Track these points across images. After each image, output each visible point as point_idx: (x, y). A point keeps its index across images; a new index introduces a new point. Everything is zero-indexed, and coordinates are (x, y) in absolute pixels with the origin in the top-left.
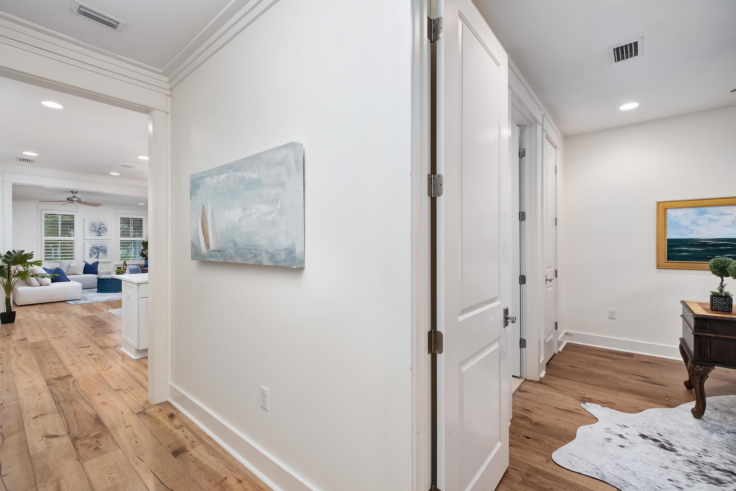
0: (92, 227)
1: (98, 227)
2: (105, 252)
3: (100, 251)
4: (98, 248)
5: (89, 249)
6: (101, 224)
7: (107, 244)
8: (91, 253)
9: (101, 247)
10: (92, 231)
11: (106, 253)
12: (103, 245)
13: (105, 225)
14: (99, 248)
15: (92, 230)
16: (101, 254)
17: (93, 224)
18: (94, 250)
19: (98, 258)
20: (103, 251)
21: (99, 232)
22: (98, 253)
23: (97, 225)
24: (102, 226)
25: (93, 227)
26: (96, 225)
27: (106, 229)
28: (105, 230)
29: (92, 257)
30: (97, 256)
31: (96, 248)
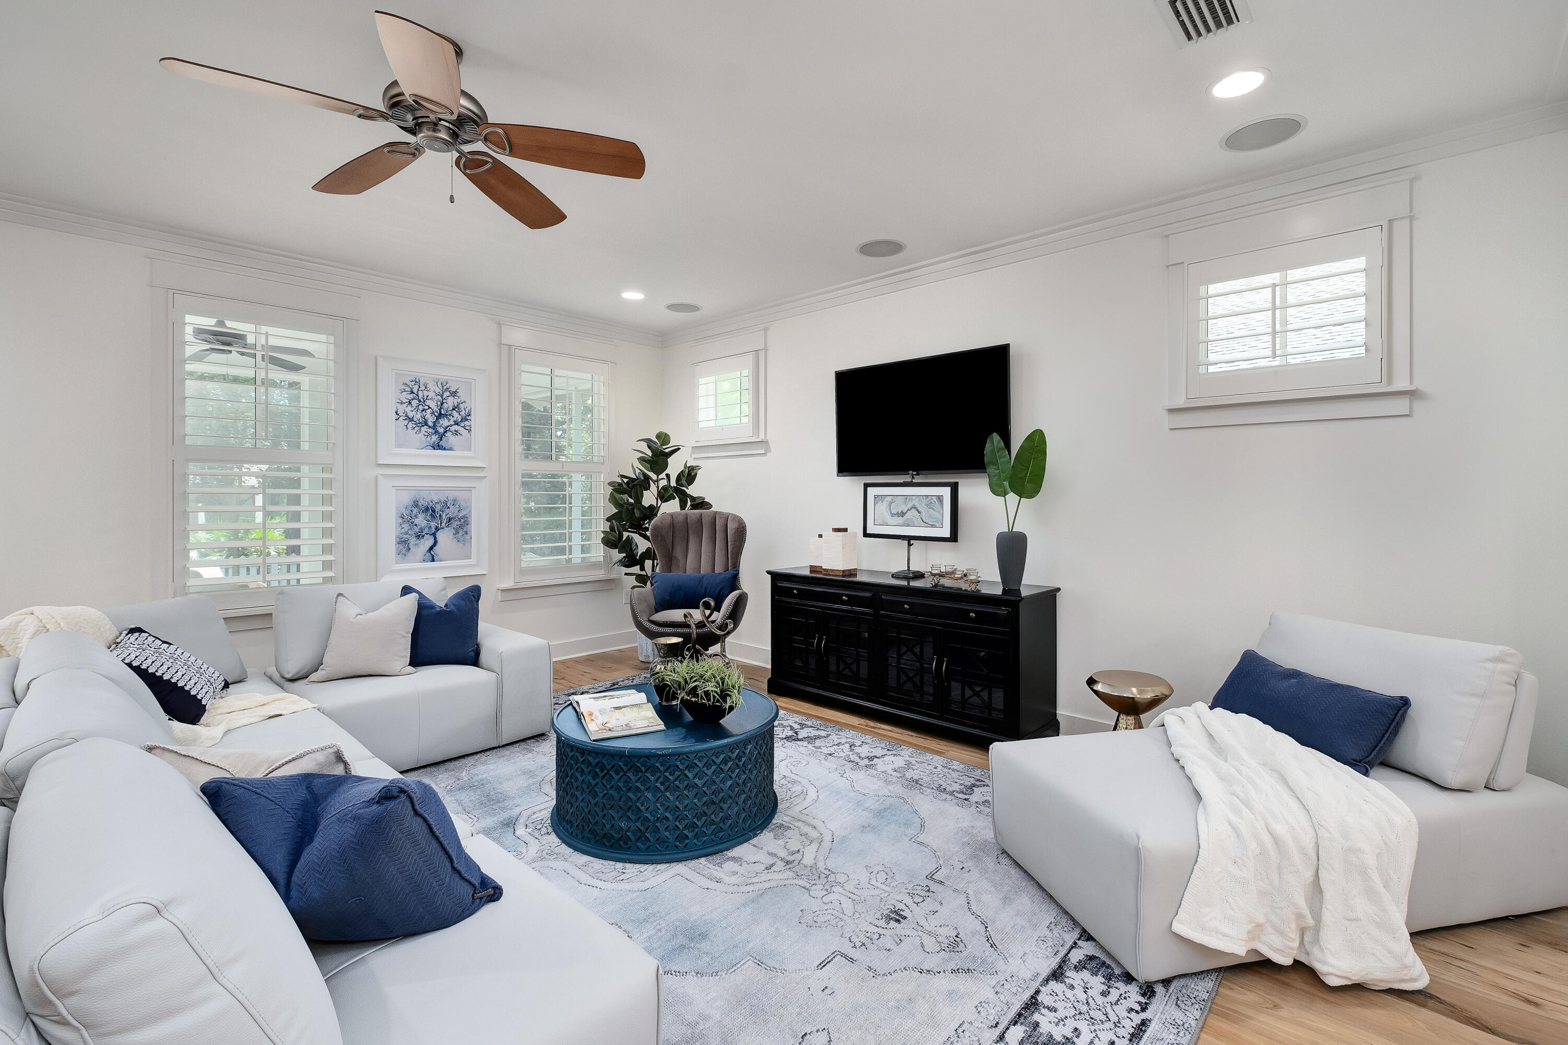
0: (410, 403)
1: (433, 404)
2: (461, 527)
3: (443, 524)
4: (434, 511)
5: (394, 513)
6: (448, 394)
7: (469, 489)
8: (406, 533)
9: (446, 502)
10: (410, 425)
11: (466, 533)
12: (456, 494)
13: (462, 399)
14: (438, 507)
15: (411, 420)
16: (445, 537)
17: (415, 391)
18: (417, 521)
19: (433, 560)
20: (455, 524)
21: (436, 432)
22: (434, 535)
23: (431, 394)
24: (450, 402)
25: (415, 403)
26: (426, 393)
27: (464, 419)
28: (462, 421)
29: (410, 555)
30: (431, 548)
31: (427, 509)
